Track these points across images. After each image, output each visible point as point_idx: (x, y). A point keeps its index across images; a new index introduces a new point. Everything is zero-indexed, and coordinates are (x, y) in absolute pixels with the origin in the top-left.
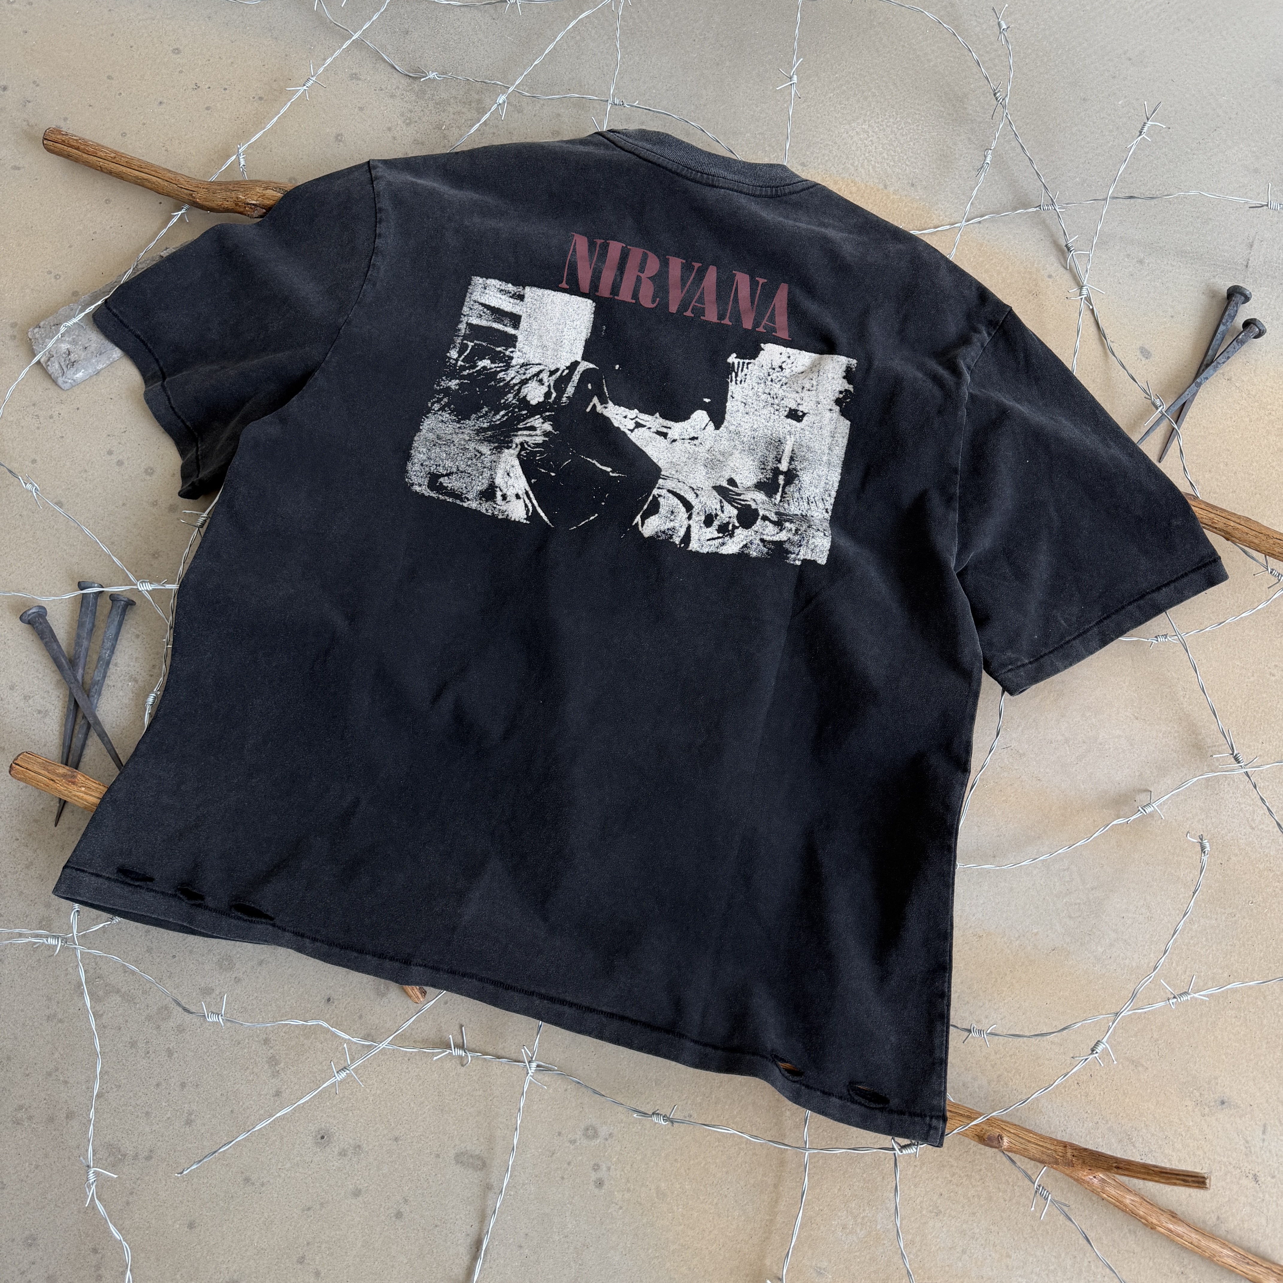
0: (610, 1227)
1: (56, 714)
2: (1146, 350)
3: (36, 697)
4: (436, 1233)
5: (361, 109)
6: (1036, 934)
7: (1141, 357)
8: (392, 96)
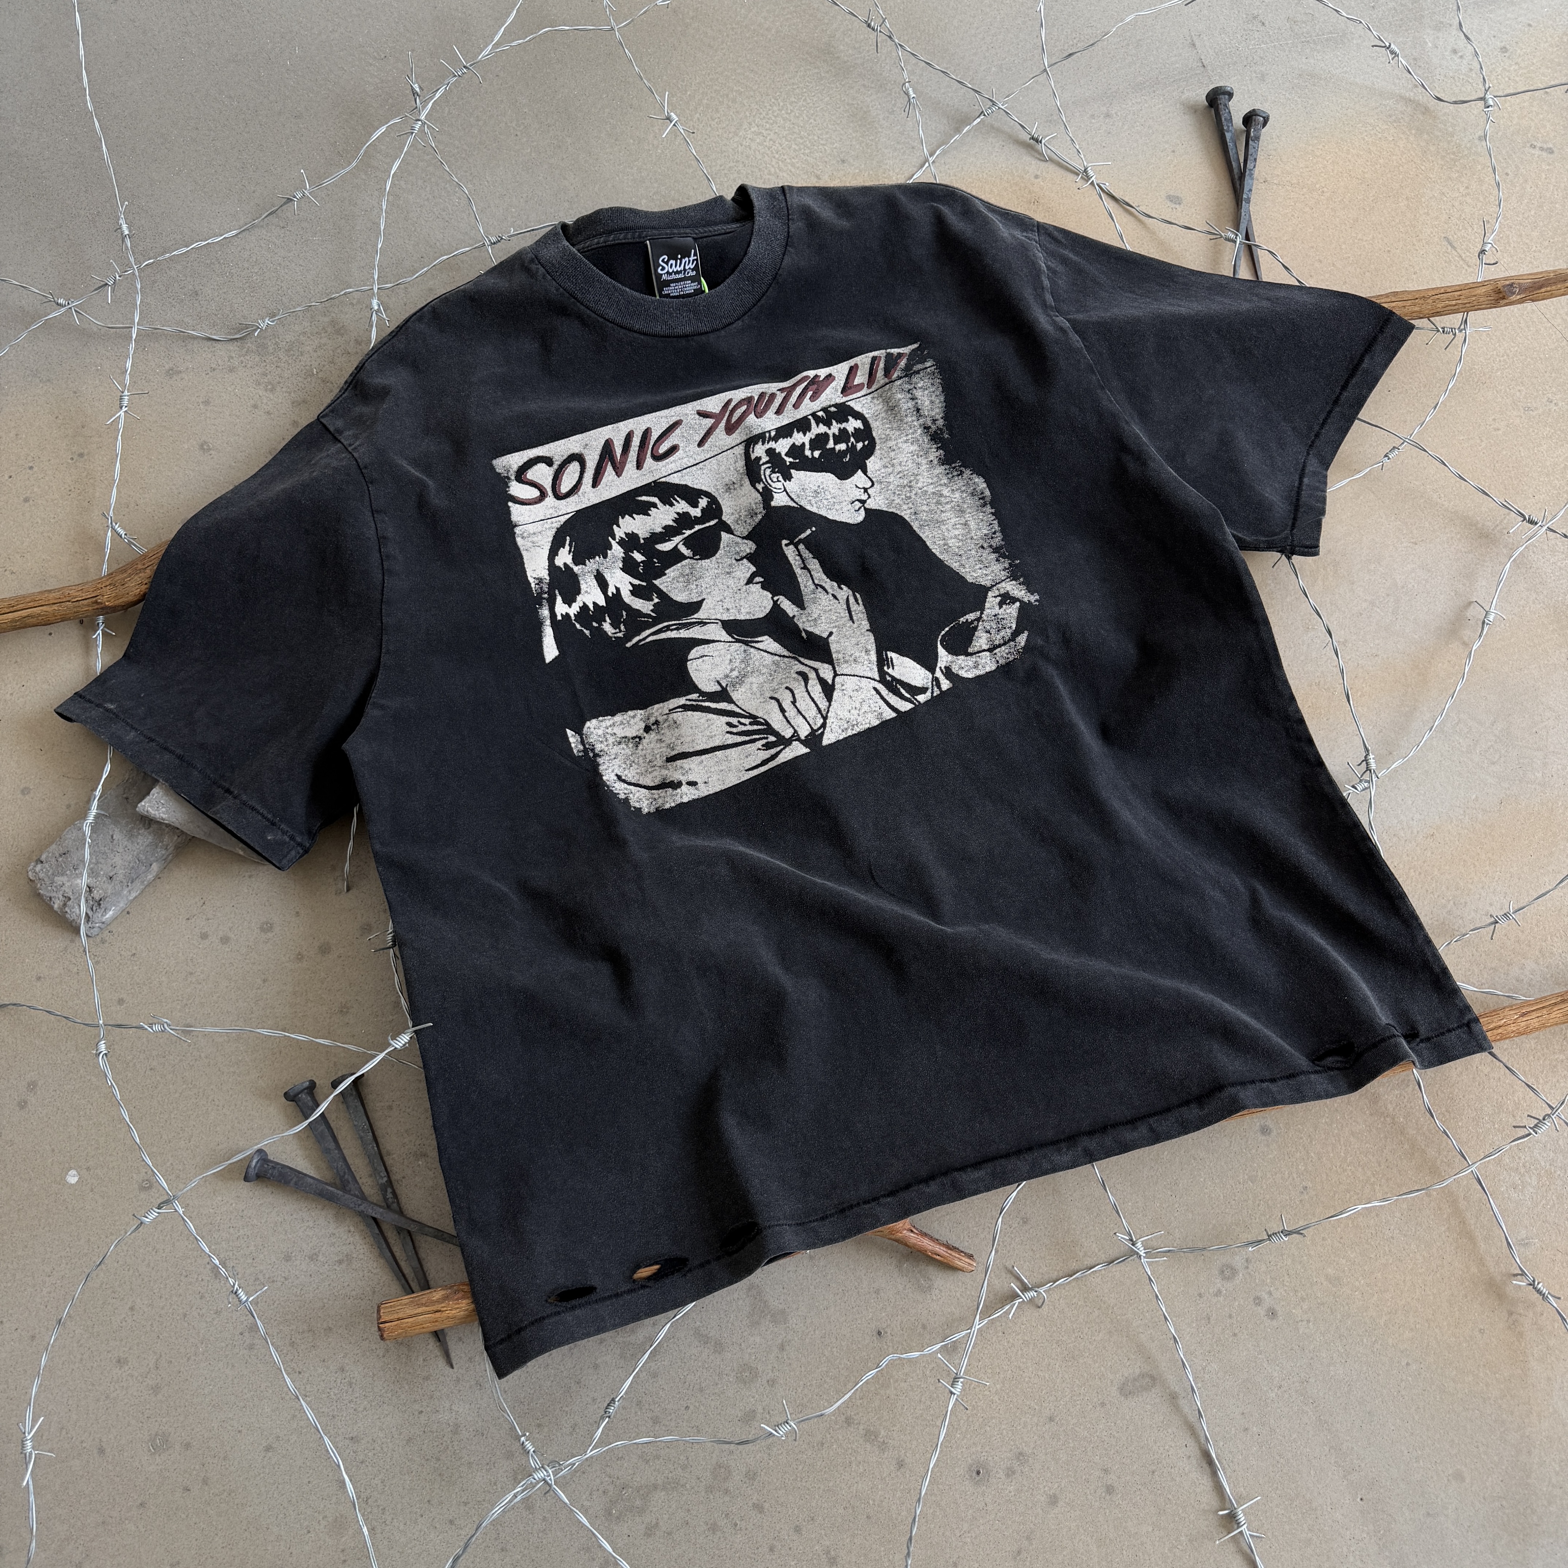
0: (1312, 1347)
1: (362, 1251)
2: (1173, 196)
3: (324, 1248)
4: (1157, 1478)
5: (207, 403)
6: (1477, 799)
7: (1174, 206)
8: (232, 370)
